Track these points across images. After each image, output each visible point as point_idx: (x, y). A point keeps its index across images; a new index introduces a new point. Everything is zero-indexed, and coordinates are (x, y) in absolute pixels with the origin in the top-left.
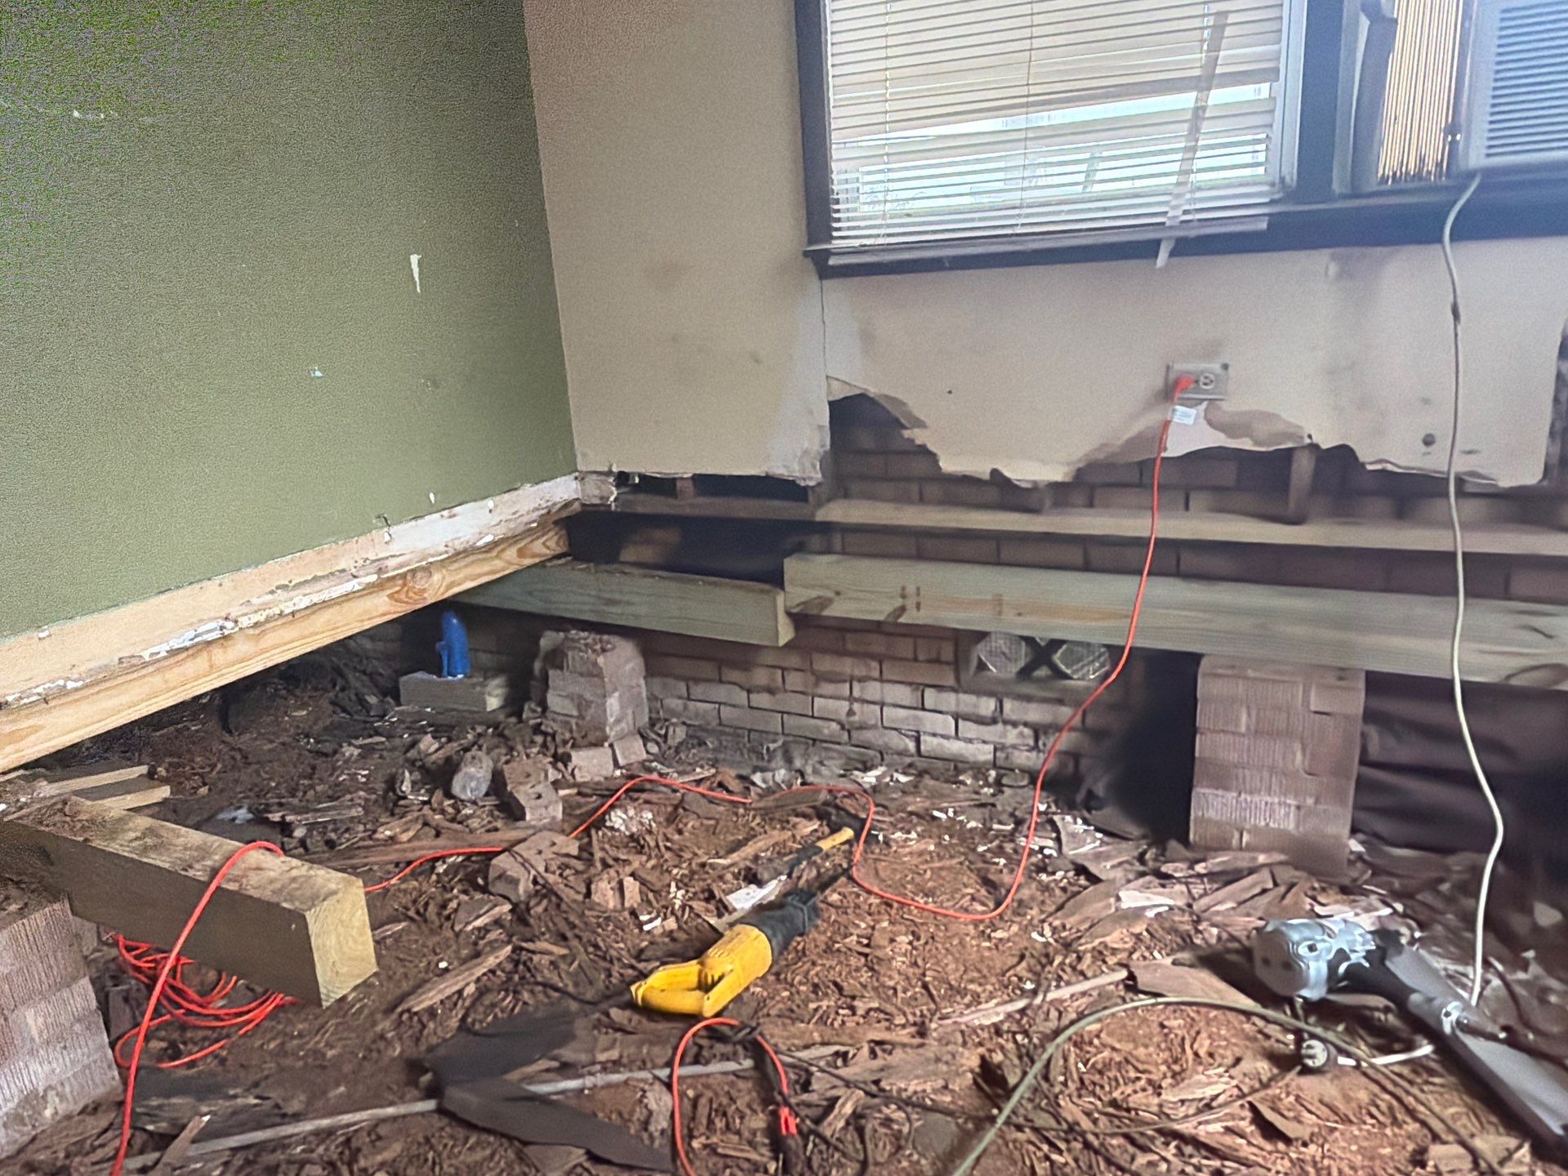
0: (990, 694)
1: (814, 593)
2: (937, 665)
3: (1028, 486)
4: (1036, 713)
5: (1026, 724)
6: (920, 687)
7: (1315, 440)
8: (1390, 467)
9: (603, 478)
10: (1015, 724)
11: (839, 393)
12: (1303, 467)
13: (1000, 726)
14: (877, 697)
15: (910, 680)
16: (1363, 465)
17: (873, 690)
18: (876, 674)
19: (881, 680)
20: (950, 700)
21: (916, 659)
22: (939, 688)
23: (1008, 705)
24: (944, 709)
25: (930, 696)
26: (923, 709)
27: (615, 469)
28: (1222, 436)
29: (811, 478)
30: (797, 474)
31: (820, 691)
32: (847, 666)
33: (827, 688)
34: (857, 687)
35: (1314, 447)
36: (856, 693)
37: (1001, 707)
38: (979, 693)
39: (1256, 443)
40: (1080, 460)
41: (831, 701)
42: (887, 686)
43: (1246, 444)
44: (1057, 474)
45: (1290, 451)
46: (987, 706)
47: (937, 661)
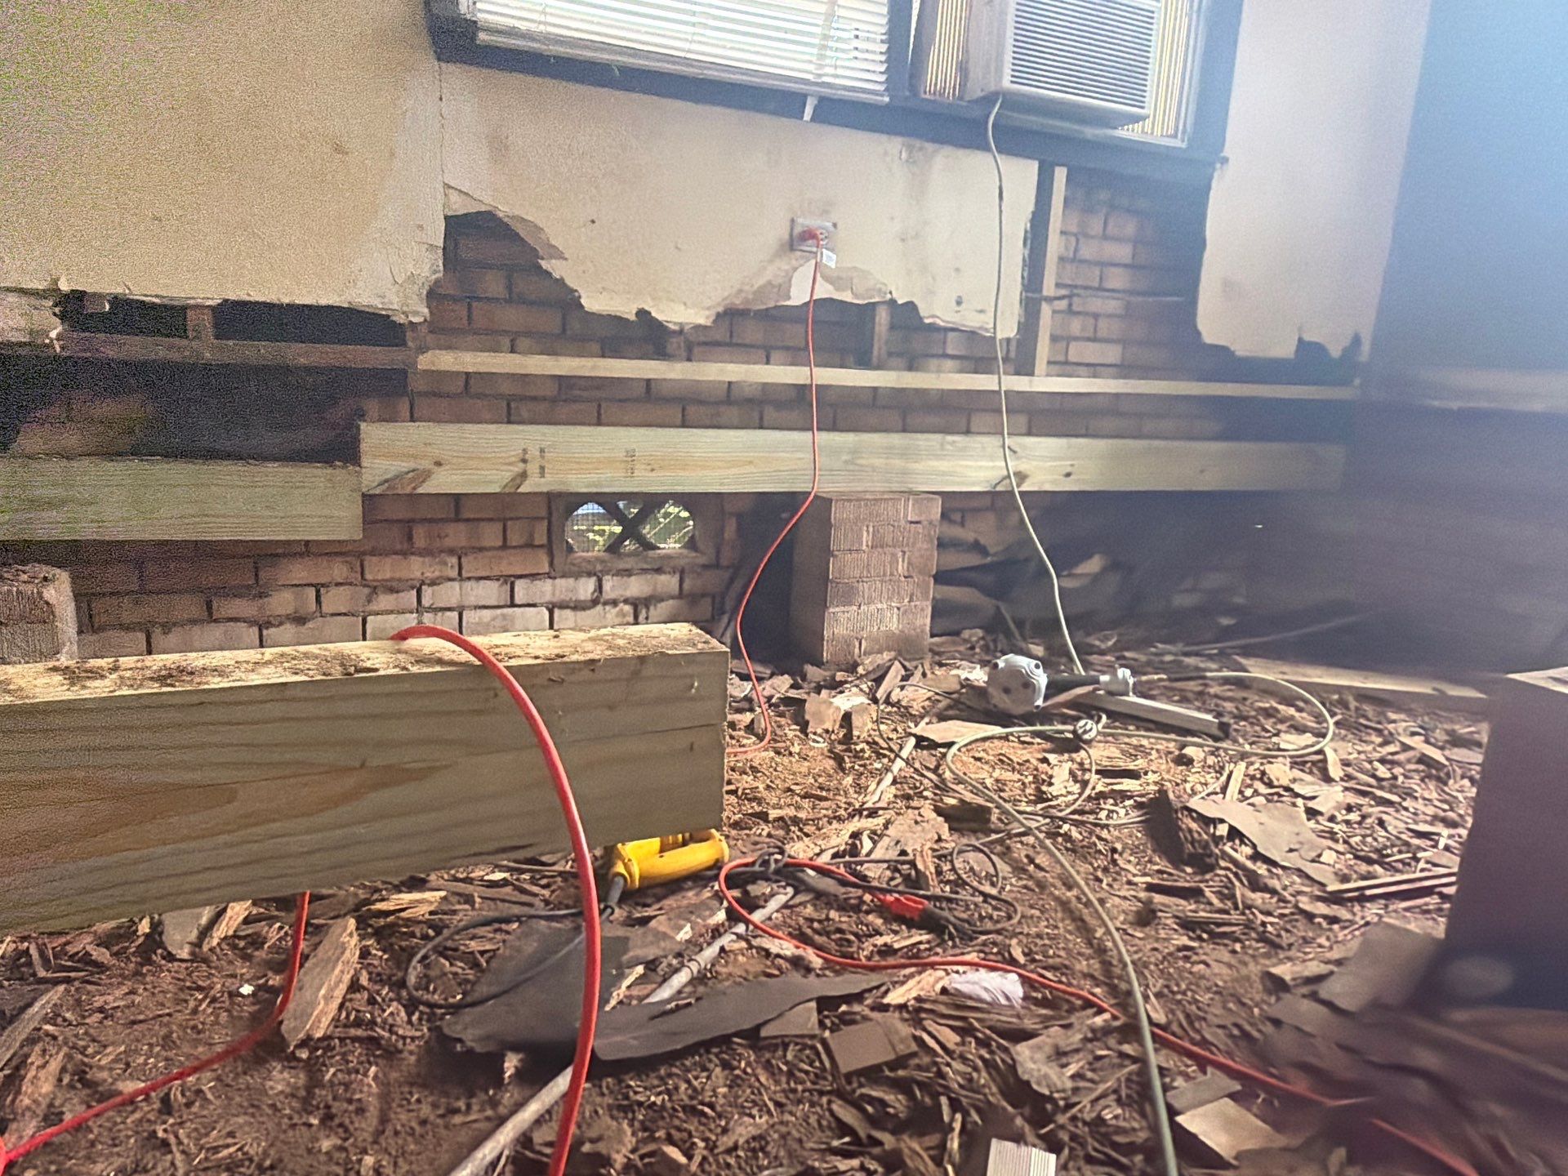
0: (590, 574)
1: (405, 466)
2: (529, 550)
3: (676, 328)
4: (636, 587)
5: (626, 601)
6: (510, 580)
7: (895, 295)
8: (938, 322)
9: (33, 301)
10: (614, 603)
11: (460, 207)
12: (883, 317)
13: (599, 608)
14: (453, 602)
15: (496, 572)
16: (921, 319)
17: (450, 593)
18: (454, 573)
19: (461, 578)
20: (547, 590)
21: (505, 546)
22: (533, 576)
23: (609, 583)
24: (538, 601)
25: (522, 590)
26: (513, 605)
27: (64, 286)
28: (830, 287)
29: (416, 313)
30: (395, 307)
31: (374, 607)
32: (416, 567)
33: (385, 601)
34: (427, 592)
35: (892, 302)
36: (426, 602)
37: (600, 588)
38: (577, 575)
39: (856, 296)
40: (719, 304)
41: (392, 617)
42: (468, 585)
43: (847, 297)
44: (700, 317)
45: (874, 304)
46: (585, 588)
47: (530, 545)
